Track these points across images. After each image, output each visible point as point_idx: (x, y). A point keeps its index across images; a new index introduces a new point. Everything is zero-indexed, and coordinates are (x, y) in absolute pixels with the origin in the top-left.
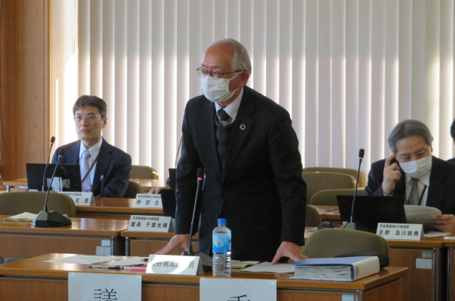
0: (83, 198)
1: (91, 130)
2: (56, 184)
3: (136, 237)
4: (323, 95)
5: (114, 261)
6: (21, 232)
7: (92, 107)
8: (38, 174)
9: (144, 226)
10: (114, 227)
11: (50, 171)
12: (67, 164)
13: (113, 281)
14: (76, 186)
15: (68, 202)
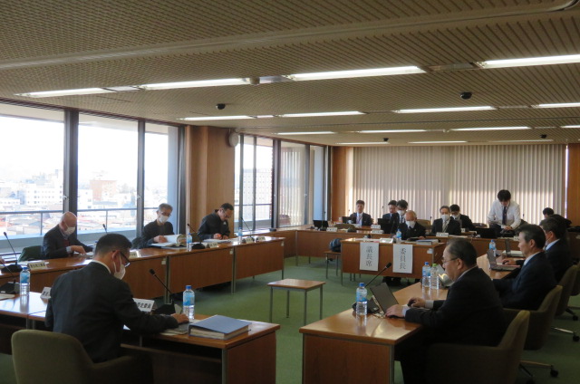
0: (357, 226)
1: (361, 210)
2: (350, 222)
3: (373, 235)
4: (419, 201)
5: (368, 240)
6: (344, 233)
7: (361, 203)
8: (345, 219)
9: (376, 232)
10: (368, 232)
11: (349, 218)
12: (353, 218)
13: (371, 244)
14: (355, 222)
15: (353, 227)
